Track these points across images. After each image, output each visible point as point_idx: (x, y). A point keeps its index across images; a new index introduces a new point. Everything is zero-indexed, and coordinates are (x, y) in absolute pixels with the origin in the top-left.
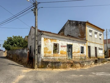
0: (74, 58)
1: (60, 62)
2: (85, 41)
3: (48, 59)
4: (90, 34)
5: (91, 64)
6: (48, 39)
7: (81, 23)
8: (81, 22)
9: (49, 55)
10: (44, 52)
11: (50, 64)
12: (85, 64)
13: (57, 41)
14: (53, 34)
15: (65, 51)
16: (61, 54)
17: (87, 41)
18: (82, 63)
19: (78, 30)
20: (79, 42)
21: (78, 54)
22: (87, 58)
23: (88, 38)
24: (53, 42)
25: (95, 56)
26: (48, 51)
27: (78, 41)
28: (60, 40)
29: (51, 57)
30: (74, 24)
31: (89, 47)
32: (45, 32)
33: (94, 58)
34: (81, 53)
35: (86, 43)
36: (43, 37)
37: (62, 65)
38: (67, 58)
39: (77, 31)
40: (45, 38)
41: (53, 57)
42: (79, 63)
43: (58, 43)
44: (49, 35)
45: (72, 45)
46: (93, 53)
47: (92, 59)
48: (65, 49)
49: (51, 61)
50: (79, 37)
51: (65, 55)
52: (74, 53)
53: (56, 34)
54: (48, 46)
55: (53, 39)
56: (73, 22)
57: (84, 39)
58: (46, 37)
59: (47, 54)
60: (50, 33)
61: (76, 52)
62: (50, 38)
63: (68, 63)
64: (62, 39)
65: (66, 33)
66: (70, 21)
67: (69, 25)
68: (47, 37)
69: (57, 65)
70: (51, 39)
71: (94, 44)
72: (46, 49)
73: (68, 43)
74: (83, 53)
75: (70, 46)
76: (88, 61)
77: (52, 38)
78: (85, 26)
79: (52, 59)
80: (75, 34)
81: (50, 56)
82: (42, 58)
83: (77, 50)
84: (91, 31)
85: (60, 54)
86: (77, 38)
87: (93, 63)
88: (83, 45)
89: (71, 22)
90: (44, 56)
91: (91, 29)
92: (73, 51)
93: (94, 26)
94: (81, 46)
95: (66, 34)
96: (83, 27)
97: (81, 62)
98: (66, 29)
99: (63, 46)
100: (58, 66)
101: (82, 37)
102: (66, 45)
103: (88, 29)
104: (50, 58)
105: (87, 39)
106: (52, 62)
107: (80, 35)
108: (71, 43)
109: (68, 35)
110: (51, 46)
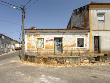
3: (31, 53)
6: (31, 35)
7: (84, 8)
9: (32, 49)
10: (28, 47)
11: (29, 58)
13: (41, 36)
15: (51, 45)
16: (46, 48)
20: (74, 33)
21: (72, 48)
22: (92, 53)
23: (93, 25)
24: (37, 37)
26: (32, 46)
28: (44, 35)
35: (89, 33)
36: (26, 34)
39: (81, 19)
40: (28, 35)
44: (33, 32)
45: (62, 38)
48: (52, 43)
50: (83, 26)
51: (51, 49)
54: (32, 42)
55: (36, 35)
56: (78, 11)
61: (68, 46)
62: (33, 34)
68: (31, 34)
69: (33, 59)
70: (34, 35)
72: (29, 44)
73: (55, 37)
74: (83, 47)
79: (36, 53)
80: (79, 25)
81: (33, 51)
82: (26, 52)
90: (28, 51)
91: (103, 11)
98: (72, 21)
99: (49, 40)
101: (85, 26)
102: (53, 38)
103: (94, 12)
107: (83, 24)
108: (60, 36)
110: (34, 41)
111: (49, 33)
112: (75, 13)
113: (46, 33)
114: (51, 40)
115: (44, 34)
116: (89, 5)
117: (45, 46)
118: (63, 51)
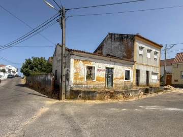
0: (116, 86)
1: (95, 92)
2: (133, 63)
3: (79, 87)
4: (141, 52)
5: (139, 95)
6: (80, 60)
7: (128, 37)
8: (128, 35)
9: (81, 82)
10: (74, 79)
11: (81, 95)
12: (131, 95)
13: (92, 63)
14: (87, 53)
15: (102, 76)
16: (97, 80)
17: (134, 62)
18: (126, 93)
19: (123, 47)
20: (124, 64)
23: (137, 58)
24: (87, 65)
26: (80, 77)
28: (96, 62)
29: (84, 85)
30: (117, 38)
31: (138, 71)
32: (76, 51)
33: (144, 86)
34: (126, 79)
35: (133, 66)
36: (72, 58)
37: (98, 95)
38: (105, 87)
39: (121, 48)
40: (75, 60)
41: (86, 85)
42: (122, 93)
43: (94, 66)
44: (81, 55)
45: (112, 69)
46: (143, 80)
47: (140, 87)
48: (103, 75)
49: (84, 90)
50: (124, 57)
51: (102, 82)
52: (115, 79)
53: (91, 54)
54: (80, 71)
55: (86, 61)
56: (116, 36)
57: (131, 59)
58: (76, 57)
59: (78, 82)
60: (83, 52)
61: (118, 78)
62: (82, 59)
63: (107, 93)
64: (99, 60)
65: (105, 51)
66: (111, 35)
67: (110, 40)
68: (78, 58)
69: (91, 95)
70: (83, 61)
71: (145, 67)
72: (76, 74)
74: (128, 80)
76: (135, 91)
77: (85, 59)
78: (134, 41)
79: (85, 87)
80: (118, 54)
81: (81, 84)
82: (72, 86)
83: (119, 76)
84: (141, 48)
85: (95, 80)
86: (120, 59)
87: (142, 93)
88: (129, 68)
89: (113, 37)
90: (74, 84)
91: (143, 46)
92: (114, 77)
93: (148, 40)
94: (125, 69)
95: (104, 53)
96: (130, 43)
97: (124, 91)
98: (105, 46)
99: (101, 70)
100: (93, 96)
101: (128, 57)
102: (105, 68)
103: (137, 45)
104: (82, 86)
105: (135, 60)
106: (84, 92)
107: (125, 54)
108: (111, 66)
109: (108, 55)
110: (83, 70)
111: (101, 60)
112: (111, 37)
113: (97, 60)
114: (103, 71)
116: (135, 35)
117: (97, 77)
118: (114, 85)
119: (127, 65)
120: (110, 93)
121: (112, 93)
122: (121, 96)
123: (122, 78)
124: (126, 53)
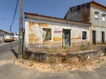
0: (73, 45)
1: (45, 54)
2: (89, 25)
3: (35, 47)
4: (96, 16)
5: (99, 56)
6: (35, 23)
7: (84, 6)
8: (84, 4)
9: (37, 42)
10: (29, 40)
11: (33, 56)
12: (89, 57)
13: (48, 26)
15: (59, 37)
17: (91, 24)
18: (82, 56)
19: (80, 14)
20: (80, 26)
21: (78, 40)
22: (91, 44)
23: (92, 21)
24: (43, 27)
25: (101, 42)
26: (35, 38)
27: (78, 25)
28: (52, 25)
29: (40, 46)
30: (76, 10)
31: (94, 32)
33: (100, 44)
34: (83, 39)
35: (90, 28)
36: (27, 21)
37: (48, 58)
38: (63, 46)
39: (79, 16)
40: (30, 23)
41: (42, 46)
43: (50, 28)
45: (70, 30)
48: (60, 35)
51: (59, 42)
52: (72, 39)
54: (35, 33)
55: (42, 24)
56: (75, 8)
57: (88, 22)
58: (31, 21)
59: (34, 42)
60: (36, 15)
61: (75, 38)
62: (38, 22)
63: (59, 55)
64: (56, 23)
66: (71, 8)
67: (70, 12)
68: (34, 21)
69: (41, 57)
70: (39, 24)
71: (101, 28)
72: (32, 36)
73: (64, 28)
74: (85, 39)
75: (68, 31)
77: (41, 22)
78: (89, 7)
81: (37, 44)
82: (27, 46)
83: (77, 36)
84: (96, 13)
87: (103, 54)
88: (86, 30)
89: (73, 9)
90: (29, 45)
92: (72, 37)
94: (82, 31)
96: (86, 10)
97: (80, 54)
99: (58, 32)
101: (85, 21)
102: (62, 30)
103: (93, 10)
108: (69, 28)
110: (39, 32)
111: (58, 23)
112: (72, 10)
113: (54, 23)
115: (52, 23)
116: (90, 3)
117: (53, 38)
118: (71, 44)
119: (84, 27)
120: (62, 56)
121: (64, 56)
122: (76, 59)
123: (80, 38)
124: (83, 18)
